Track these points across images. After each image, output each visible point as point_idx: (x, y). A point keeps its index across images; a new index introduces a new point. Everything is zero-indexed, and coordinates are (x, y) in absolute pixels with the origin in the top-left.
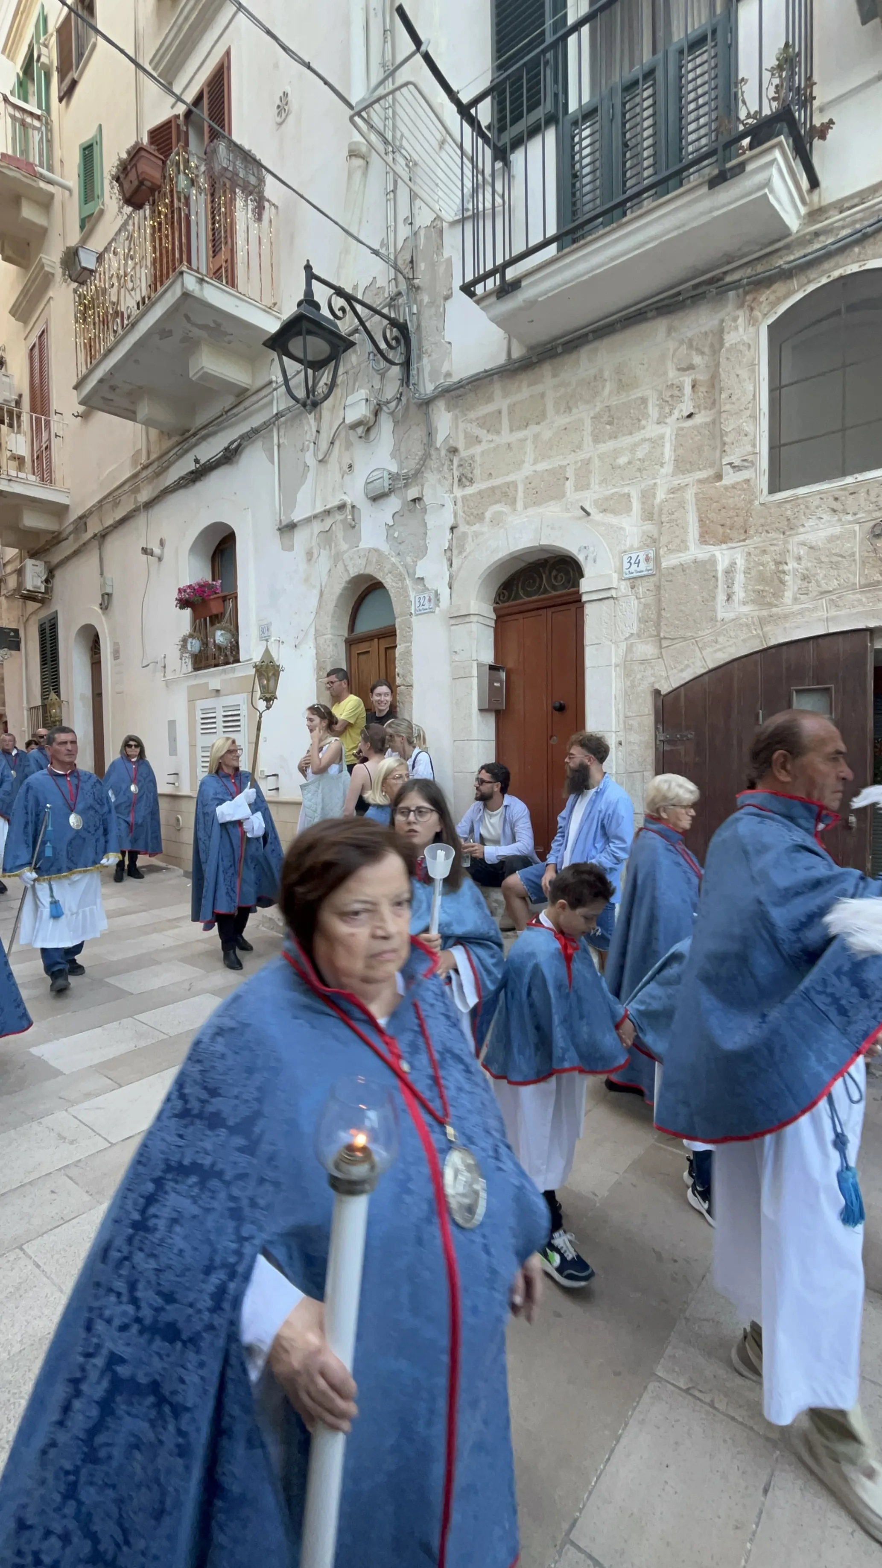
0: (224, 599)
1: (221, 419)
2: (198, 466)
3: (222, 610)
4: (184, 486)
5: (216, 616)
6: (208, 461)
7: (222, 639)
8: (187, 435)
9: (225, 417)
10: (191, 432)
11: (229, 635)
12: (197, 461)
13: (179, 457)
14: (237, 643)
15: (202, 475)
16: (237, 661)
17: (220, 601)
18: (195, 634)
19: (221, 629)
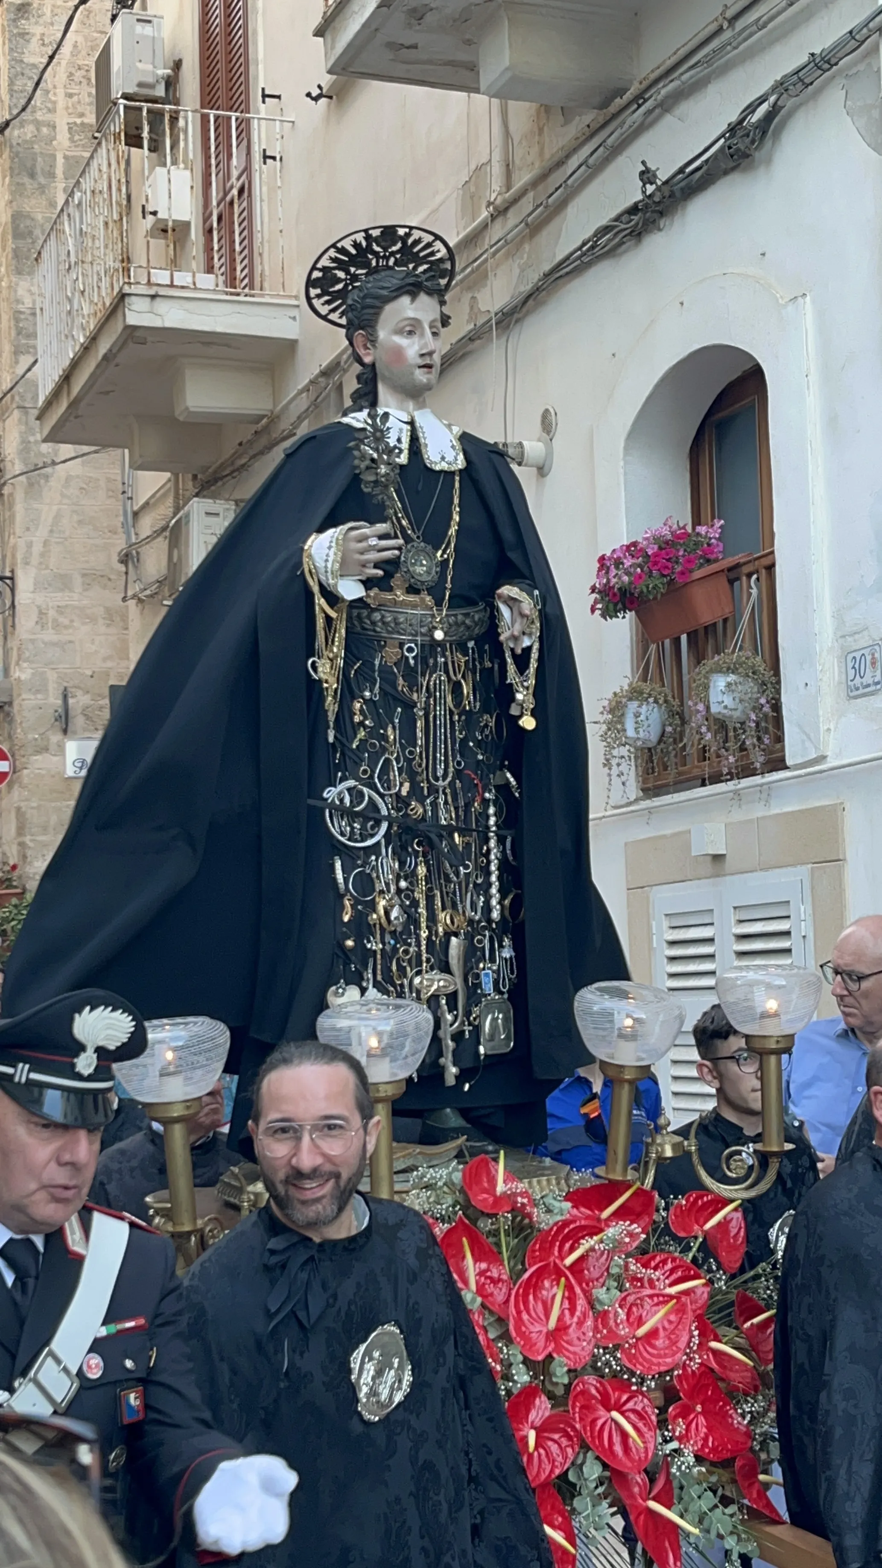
0: (733, 574)
1: (715, 44)
2: (650, 189)
3: (727, 610)
4: (611, 253)
5: (710, 629)
6: (681, 170)
7: (728, 700)
8: (619, 102)
9: (727, 35)
10: (628, 96)
11: (750, 687)
12: (647, 176)
13: (594, 169)
14: (777, 707)
15: (661, 214)
16: (779, 764)
17: (723, 581)
18: (647, 688)
19: (730, 670)
